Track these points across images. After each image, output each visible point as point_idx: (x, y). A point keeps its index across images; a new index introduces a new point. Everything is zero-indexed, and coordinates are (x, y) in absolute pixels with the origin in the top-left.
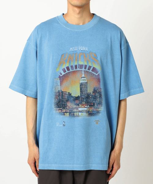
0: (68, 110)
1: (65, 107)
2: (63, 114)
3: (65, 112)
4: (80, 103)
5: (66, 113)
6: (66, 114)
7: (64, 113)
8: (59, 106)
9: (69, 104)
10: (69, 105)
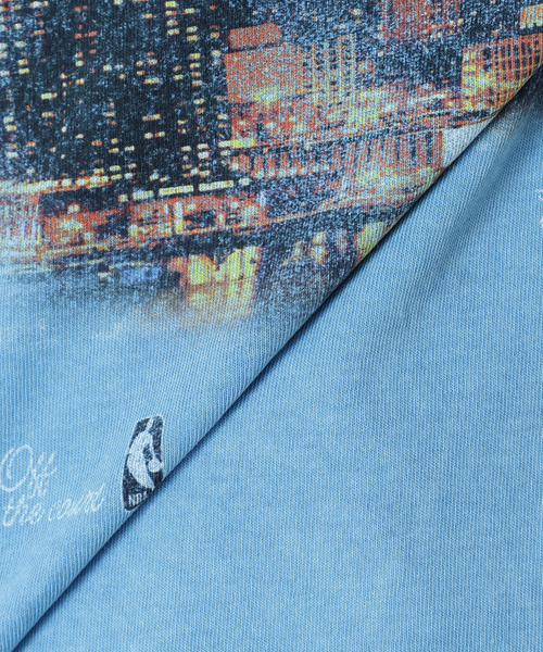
0: (255, 188)
1: (176, 140)
2: (140, 271)
3: (188, 246)
4: (475, 32)
5: (214, 247)
6: (197, 269)
7: (160, 251)
8: (47, 136)
9: (258, 81)
10: (266, 96)
